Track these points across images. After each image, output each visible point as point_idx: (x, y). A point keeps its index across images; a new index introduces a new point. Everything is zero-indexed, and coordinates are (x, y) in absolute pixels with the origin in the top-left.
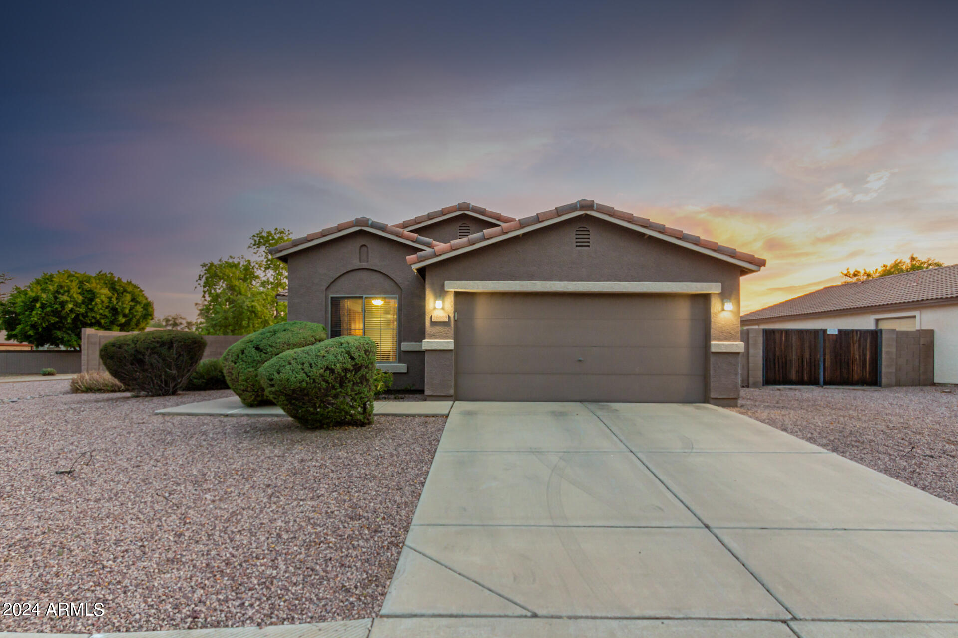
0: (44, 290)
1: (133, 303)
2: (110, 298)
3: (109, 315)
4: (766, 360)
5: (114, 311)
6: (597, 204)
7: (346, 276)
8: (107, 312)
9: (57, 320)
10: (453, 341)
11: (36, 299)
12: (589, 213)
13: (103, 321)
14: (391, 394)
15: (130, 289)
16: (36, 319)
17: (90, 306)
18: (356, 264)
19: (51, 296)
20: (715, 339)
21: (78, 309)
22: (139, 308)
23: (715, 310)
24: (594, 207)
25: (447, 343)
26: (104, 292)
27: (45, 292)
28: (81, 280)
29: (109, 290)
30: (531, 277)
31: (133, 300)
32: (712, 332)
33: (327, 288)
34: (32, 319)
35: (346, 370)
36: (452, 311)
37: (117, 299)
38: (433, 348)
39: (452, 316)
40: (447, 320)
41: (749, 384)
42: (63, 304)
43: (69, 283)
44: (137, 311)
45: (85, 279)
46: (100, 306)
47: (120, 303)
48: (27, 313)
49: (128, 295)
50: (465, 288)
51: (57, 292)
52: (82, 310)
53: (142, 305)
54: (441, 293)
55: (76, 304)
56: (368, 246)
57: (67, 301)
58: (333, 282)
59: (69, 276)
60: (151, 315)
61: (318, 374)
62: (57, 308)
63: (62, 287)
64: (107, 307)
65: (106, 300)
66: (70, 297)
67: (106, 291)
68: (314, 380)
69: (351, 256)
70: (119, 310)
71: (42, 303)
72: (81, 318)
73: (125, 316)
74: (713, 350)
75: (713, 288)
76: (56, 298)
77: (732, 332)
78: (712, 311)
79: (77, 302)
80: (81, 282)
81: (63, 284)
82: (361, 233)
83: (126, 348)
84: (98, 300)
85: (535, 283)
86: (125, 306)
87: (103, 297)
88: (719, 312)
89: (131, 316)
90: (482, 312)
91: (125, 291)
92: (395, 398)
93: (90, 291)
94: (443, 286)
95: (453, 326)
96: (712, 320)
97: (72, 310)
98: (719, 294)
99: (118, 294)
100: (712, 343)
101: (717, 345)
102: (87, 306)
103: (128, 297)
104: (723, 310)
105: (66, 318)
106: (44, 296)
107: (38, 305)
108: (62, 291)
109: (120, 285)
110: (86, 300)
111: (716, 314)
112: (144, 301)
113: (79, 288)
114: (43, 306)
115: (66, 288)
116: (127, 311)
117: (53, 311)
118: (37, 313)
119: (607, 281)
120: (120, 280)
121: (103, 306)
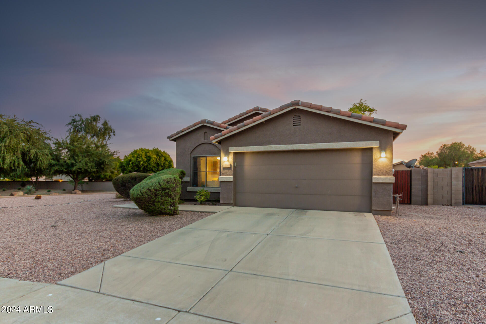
0: (133, 157)
1: (165, 161)
2: (156, 159)
3: (156, 166)
4: (466, 188)
5: (158, 165)
6: (301, 102)
7: (198, 147)
8: (155, 165)
9: (137, 169)
10: (232, 177)
11: (130, 161)
12: (297, 107)
13: (154, 169)
14: (211, 202)
15: (164, 155)
16: (130, 169)
17: (149, 163)
18: (202, 141)
19: (135, 159)
20: (375, 175)
21: (145, 164)
22: (167, 163)
23: (376, 158)
24: (299, 104)
25: (230, 178)
26: (154, 157)
27: (133, 158)
28: (146, 152)
29: (156, 156)
30: (269, 143)
31: (165, 159)
32: (373, 171)
33: (191, 153)
34: (129, 169)
35: (156, 190)
36: (232, 162)
37: (159, 159)
38: (223, 180)
39: (232, 164)
40: (230, 167)
41: (451, 203)
42: (139, 162)
43: (142, 153)
44: (166, 164)
45: (147, 151)
46: (152, 163)
47: (160, 161)
48: (127, 166)
49: (163, 157)
50: (238, 151)
51: (138, 157)
52: (146, 164)
53: (168, 162)
54: (227, 153)
55: (144, 162)
56: (208, 132)
57: (141, 161)
58: (193, 150)
59: (142, 151)
60: (172, 166)
61: (144, 192)
62: (137, 164)
63: (139, 155)
64: (155, 163)
65: (155, 160)
66: (142, 159)
67: (155, 156)
68: (143, 194)
69: (199, 138)
70: (160, 164)
71: (132, 162)
72: (146, 168)
73: (162, 166)
74: (374, 181)
75: (374, 144)
76: (137, 160)
77: (387, 170)
78: (373, 158)
79: (144, 161)
80: (146, 153)
81: (140, 154)
82: (203, 126)
83: (119, 180)
84: (152, 160)
85: (271, 147)
86: (162, 162)
87: (153, 159)
88: (379, 158)
89: (164, 166)
90: (248, 162)
91: (162, 156)
92: (212, 204)
93: (149, 156)
94: (228, 150)
95: (233, 170)
96: (374, 163)
97: (142, 165)
98: (378, 147)
99: (159, 157)
100: (374, 177)
101: (376, 178)
102: (148, 163)
103: (163, 158)
104: (381, 157)
105: (140, 168)
106: (133, 159)
107: (131, 163)
108: (139, 157)
109: (160, 154)
110: (148, 160)
111: (376, 159)
112: (169, 160)
113: (145, 155)
114: (132, 164)
115: (140, 156)
116: (162, 164)
117: (136, 165)
118: (130, 166)
119: (310, 143)
120: (161, 151)
121: (154, 163)
